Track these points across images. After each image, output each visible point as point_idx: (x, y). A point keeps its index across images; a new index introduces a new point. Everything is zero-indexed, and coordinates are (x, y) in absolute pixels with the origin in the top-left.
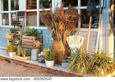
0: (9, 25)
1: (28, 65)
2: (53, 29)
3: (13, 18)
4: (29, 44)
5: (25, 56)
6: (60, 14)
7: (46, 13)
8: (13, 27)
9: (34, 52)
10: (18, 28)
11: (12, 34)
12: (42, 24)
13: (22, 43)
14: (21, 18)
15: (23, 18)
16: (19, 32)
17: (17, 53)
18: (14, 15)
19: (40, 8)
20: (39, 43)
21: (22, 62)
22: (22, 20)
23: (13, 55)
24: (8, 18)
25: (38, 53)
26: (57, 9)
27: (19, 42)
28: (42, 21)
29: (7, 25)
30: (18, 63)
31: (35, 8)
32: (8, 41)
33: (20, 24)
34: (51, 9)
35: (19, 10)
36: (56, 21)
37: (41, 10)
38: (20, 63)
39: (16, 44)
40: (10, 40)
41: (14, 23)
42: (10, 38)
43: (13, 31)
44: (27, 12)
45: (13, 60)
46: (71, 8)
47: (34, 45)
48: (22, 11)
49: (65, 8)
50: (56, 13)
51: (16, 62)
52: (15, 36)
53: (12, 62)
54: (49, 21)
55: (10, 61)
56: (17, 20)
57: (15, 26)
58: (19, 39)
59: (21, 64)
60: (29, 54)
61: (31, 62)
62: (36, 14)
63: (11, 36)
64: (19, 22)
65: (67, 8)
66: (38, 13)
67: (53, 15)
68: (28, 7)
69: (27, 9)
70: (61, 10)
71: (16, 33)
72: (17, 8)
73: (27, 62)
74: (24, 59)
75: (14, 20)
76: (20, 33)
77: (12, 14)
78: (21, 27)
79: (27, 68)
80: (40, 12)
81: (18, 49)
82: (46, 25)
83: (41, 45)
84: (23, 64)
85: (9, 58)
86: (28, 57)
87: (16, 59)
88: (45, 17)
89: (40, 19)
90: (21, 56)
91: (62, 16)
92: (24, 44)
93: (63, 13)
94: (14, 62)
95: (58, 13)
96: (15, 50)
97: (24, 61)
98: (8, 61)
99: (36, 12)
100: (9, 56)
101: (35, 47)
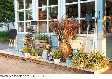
0: (24, 32)
1: (40, 63)
2: (60, 34)
3: (27, 26)
4: (41, 46)
5: (37, 55)
6: (65, 23)
7: (54, 22)
8: (27, 33)
9: (45, 52)
10: (32, 34)
11: (27, 39)
12: (50, 31)
13: (35, 46)
14: (34, 26)
15: (36, 26)
16: (32, 37)
17: (31, 54)
18: (28, 24)
19: (49, 19)
20: (48, 45)
21: (35, 60)
22: (35, 28)
23: (28, 55)
24: (23, 26)
25: (48, 53)
26: (62, 20)
27: (32, 45)
28: (51, 29)
29: (23, 32)
30: (32, 61)
31: (46, 18)
32: (24, 44)
33: (33, 31)
34: (58, 20)
35: (32, 20)
36: (62, 29)
37: (50, 20)
38: (33, 61)
39: (30, 46)
40: (26, 44)
41: (28, 30)
42: (25, 42)
43: (28, 36)
44: (39, 22)
45: (28, 59)
46: (73, 19)
47: (45, 47)
48: (35, 21)
49: (68, 19)
50: (62, 23)
51: (30, 61)
52: (29, 41)
53: (27, 60)
54: (56, 29)
55: (25, 60)
56: (31, 28)
57: (29, 33)
58: (32, 43)
59: (35, 62)
60: (40, 54)
61: (42, 60)
62: (46, 24)
63: (26, 40)
64: (33, 30)
65: (70, 19)
66: (48, 22)
67: (60, 24)
68: (40, 18)
69: (39, 19)
70: (65, 20)
71: (30, 38)
72: (31, 19)
73: (39, 60)
74: (37, 58)
75: (28, 28)
76: (34, 38)
77: (26, 23)
78: (34, 33)
79: (39, 65)
80: (50, 22)
81: (32, 51)
82: (54, 32)
83: (50, 47)
84: (36, 62)
85: (25, 57)
86: (40, 57)
87: (30, 58)
88: (53, 26)
89: (49, 27)
90: (34, 55)
91: (67, 25)
92: (37, 46)
93: (67, 22)
94: (29, 60)
95: (63, 22)
96: (30, 51)
97: (37, 59)
98: (24, 60)
99: (46, 22)
100: (25, 56)
101: (45, 49)
